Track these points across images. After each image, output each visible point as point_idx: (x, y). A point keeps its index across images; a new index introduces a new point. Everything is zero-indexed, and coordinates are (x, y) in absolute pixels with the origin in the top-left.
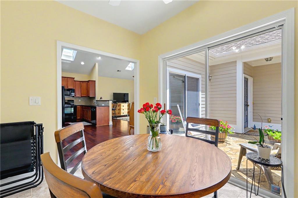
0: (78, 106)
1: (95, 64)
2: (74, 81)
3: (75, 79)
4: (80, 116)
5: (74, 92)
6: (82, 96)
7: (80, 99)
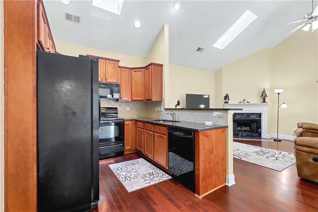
0: (127, 120)
1: (164, 26)
2: (119, 67)
3: (121, 64)
4: (130, 144)
5: (119, 93)
6: (134, 99)
7: (128, 106)
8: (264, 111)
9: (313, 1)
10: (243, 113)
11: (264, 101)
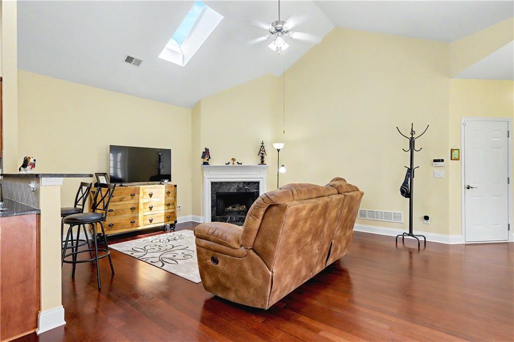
8: (262, 178)
9: (279, 1)
10: (234, 182)
11: (262, 162)
